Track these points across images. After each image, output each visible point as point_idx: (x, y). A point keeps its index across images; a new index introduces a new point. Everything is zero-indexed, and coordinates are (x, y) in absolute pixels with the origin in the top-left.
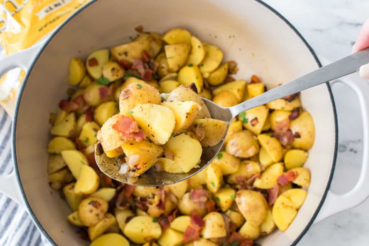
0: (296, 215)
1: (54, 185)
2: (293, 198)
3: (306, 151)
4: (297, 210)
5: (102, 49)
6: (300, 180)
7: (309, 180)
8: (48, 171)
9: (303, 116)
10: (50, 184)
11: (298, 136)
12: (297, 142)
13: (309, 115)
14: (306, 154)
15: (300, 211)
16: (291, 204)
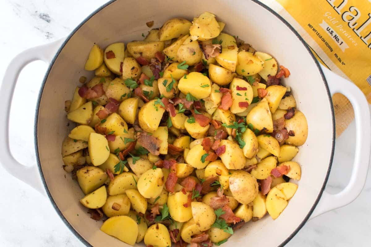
0: (287, 205)
1: (66, 168)
2: (285, 191)
3: (296, 146)
4: (288, 201)
5: (118, 42)
6: (292, 174)
7: (300, 174)
8: (62, 154)
9: (297, 116)
10: (64, 166)
11: (292, 134)
12: (291, 139)
13: (303, 115)
14: (297, 150)
15: (290, 202)
16: (283, 196)
